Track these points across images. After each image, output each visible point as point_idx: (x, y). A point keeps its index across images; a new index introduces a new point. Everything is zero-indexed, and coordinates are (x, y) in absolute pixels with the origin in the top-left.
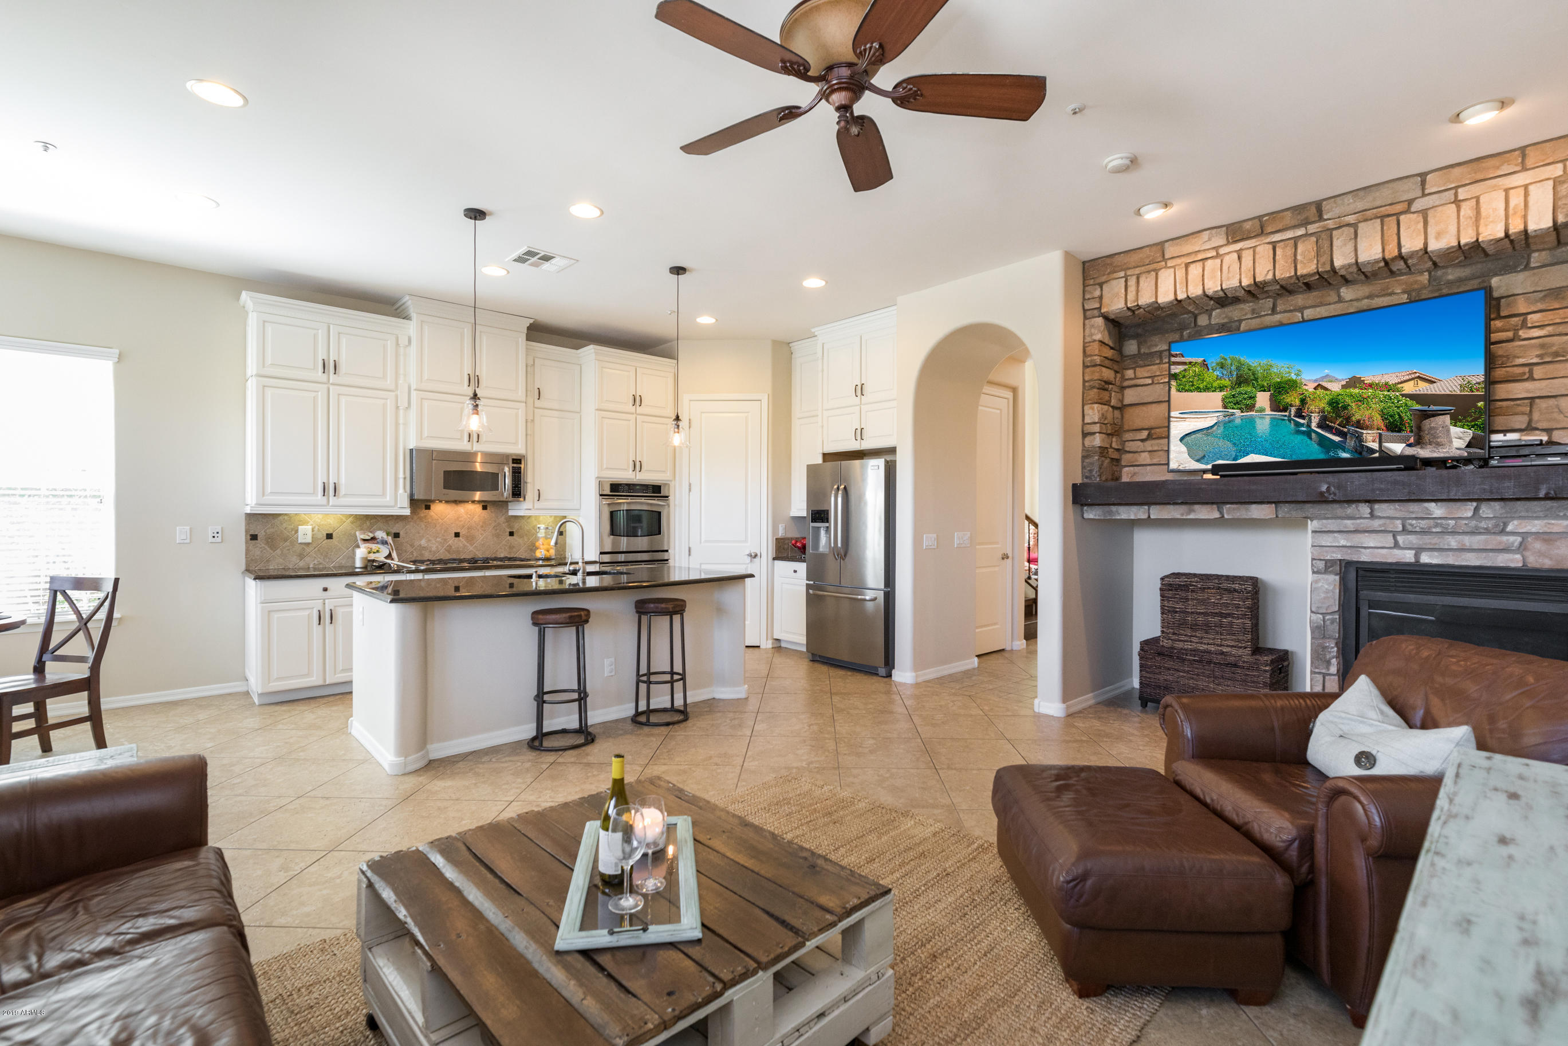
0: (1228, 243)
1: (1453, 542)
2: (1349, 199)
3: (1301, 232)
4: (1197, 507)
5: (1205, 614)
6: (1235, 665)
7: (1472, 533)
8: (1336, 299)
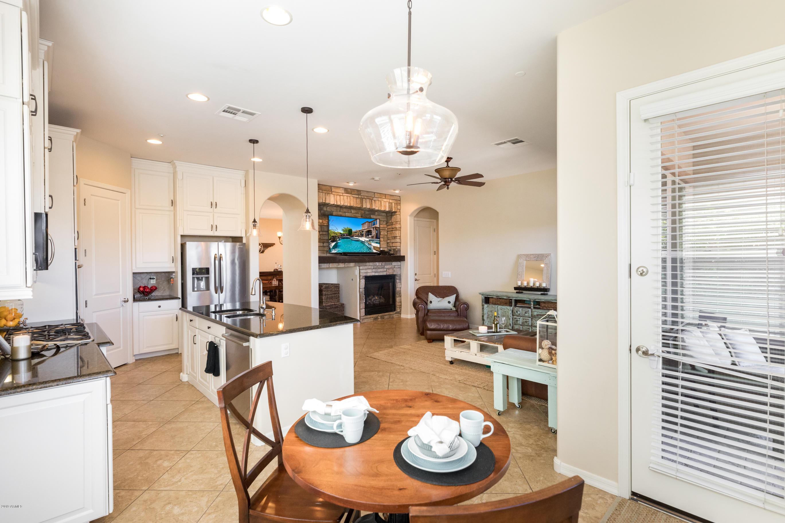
0: (345, 193)
1: (379, 270)
2: (365, 192)
3: (357, 196)
4: (340, 264)
5: (332, 294)
6: (337, 307)
7: (381, 268)
8: (350, 212)
